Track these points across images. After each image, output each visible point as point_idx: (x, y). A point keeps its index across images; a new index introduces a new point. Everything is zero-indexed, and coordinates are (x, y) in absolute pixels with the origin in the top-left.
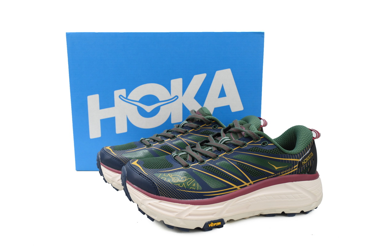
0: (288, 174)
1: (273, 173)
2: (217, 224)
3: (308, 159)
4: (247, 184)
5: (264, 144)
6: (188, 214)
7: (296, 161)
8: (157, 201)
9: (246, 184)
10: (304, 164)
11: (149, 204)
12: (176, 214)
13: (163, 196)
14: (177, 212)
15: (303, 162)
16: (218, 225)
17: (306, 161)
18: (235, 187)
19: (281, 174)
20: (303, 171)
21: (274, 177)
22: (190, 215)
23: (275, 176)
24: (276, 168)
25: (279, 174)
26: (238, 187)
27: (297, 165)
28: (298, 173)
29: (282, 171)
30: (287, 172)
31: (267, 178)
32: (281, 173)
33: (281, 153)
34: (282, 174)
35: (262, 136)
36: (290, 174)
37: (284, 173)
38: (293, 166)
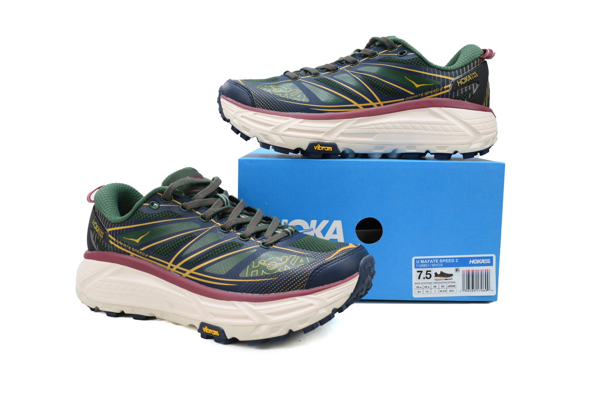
0: (435, 97)
1: (412, 93)
2: (326, 149)
3: (467, 79)
4: (374, 104)
5: (401, 53)
6: (287, 128)
7: (448, 80)
8: (252, 113)
9: (371, 103)
10: (460, 84)
11: (242, 116)
12: (273, 127)
13: (260, 107)
14: (274, 126)
15: (459, 81)
16: (328, 150)
17: (463, 81)
18: (356, 104)
19: (424, 96)
20: (459, 96)
21: (414, 99)
22: (289, 129)
23: (416, 98)
24: (417, 86)
25: (422, 95)
26: (360, 106)
27: (449, 86)
28: (451, 98)
29: (425, 91)
30: (434, 93)
31: (403, 99)
32: (424, 94)
33: (425, 65)
34: (426, 96)
35: (400, 44)
36: (438, 96)
37: (429, 95)
38: (443, 86)
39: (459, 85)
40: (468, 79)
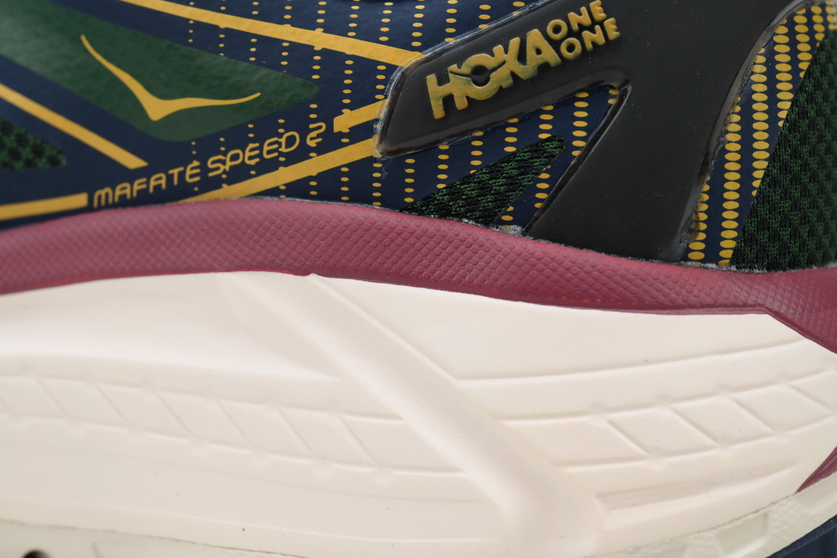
0: (274, 192)
1: (132, 161)
3: (513, 65)
7: (366, 67)
10: (448, 101)
15: (443, 80)
17: (480, 74)
19: (210, 184)
21: (143, 200)
24: (157, 108)
25: (191, 172)
27: (377, 110)
28: (393, 201)
29: (208, 147)
30: (266, 166)
31: (80, 200)
32: (204, 169)
34: (215, 184)
37: (239, 174)
38: (330, 111)
39: (438, 112)
40: (522, 57)
